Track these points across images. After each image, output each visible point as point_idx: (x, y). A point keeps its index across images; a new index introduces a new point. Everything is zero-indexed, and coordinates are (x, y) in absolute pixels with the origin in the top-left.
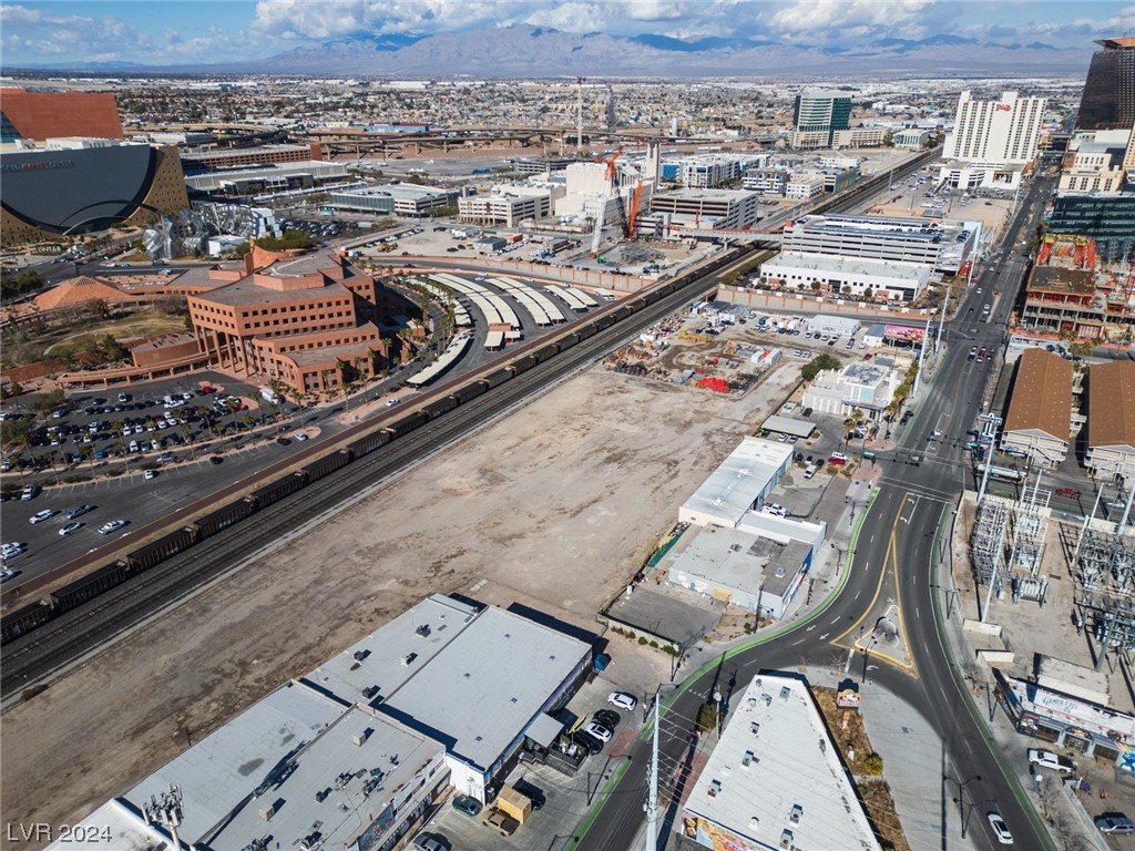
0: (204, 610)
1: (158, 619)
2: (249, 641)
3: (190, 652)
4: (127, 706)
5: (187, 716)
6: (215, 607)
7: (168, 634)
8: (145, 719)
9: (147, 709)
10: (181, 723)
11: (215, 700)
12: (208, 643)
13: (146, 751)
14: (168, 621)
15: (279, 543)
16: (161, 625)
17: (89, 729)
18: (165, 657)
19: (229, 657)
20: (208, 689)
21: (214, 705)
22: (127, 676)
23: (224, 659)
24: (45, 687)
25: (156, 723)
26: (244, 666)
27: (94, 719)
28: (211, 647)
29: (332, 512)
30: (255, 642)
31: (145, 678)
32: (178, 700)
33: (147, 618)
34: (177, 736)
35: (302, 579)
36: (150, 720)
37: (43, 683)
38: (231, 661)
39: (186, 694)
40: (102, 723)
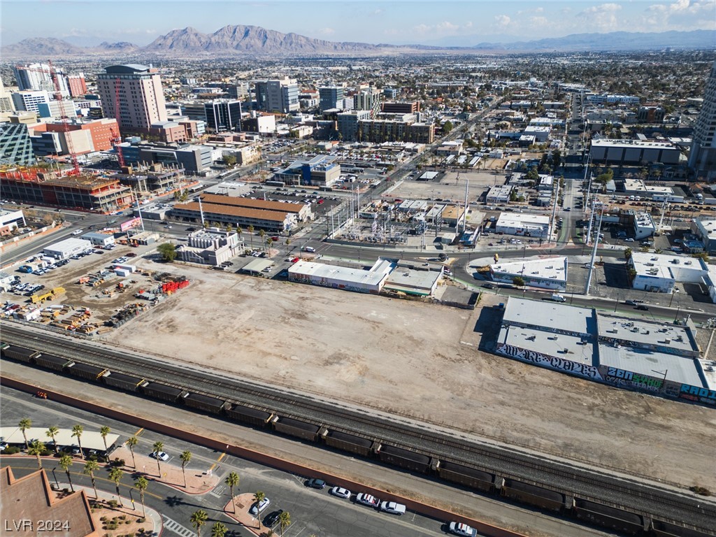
0: (566, 446)
1: (594, 465)
2: (573, 413)
3: (603, 434)
4: (658, 440)
5: (639, 413)
6: (560, 442)
7: (600, 452)
8: (657, 429)
9: (651, 432)
10: (645, 415)
11: (622, 408)
12: (591, 431)
13: (671, 419)
14: (590, 459)
15: (471, 438)
16: (597, 461)
17: (686, 448)
18: (617, 444)
19: (591, 417)
20: (618, 415)
21: (624, 407)
22: (644, 453)
23: (594, 418)
24: (691, 489)
25: (655, 424)
26: (591, 408)
27: (679, 450)
28: (592, 427)
29: (414, 424)
30: (571, 410)
31: (638, 444)
32: (635, 423)
33: (598, 472)
34: (652, 411)
35: (503, 412)
36: (656, 427)
37: (691, 493)
38: (593, 414)
39: (629, 421)
40: (678, 445)
